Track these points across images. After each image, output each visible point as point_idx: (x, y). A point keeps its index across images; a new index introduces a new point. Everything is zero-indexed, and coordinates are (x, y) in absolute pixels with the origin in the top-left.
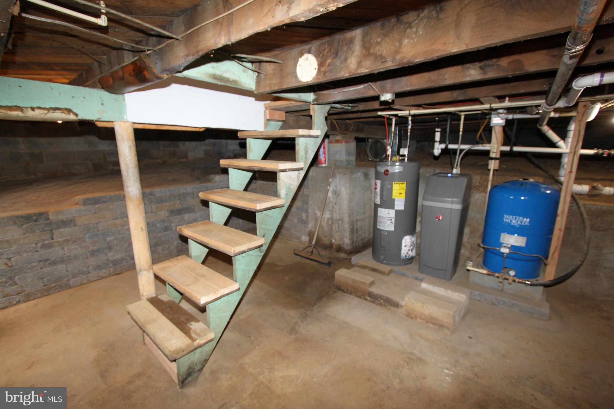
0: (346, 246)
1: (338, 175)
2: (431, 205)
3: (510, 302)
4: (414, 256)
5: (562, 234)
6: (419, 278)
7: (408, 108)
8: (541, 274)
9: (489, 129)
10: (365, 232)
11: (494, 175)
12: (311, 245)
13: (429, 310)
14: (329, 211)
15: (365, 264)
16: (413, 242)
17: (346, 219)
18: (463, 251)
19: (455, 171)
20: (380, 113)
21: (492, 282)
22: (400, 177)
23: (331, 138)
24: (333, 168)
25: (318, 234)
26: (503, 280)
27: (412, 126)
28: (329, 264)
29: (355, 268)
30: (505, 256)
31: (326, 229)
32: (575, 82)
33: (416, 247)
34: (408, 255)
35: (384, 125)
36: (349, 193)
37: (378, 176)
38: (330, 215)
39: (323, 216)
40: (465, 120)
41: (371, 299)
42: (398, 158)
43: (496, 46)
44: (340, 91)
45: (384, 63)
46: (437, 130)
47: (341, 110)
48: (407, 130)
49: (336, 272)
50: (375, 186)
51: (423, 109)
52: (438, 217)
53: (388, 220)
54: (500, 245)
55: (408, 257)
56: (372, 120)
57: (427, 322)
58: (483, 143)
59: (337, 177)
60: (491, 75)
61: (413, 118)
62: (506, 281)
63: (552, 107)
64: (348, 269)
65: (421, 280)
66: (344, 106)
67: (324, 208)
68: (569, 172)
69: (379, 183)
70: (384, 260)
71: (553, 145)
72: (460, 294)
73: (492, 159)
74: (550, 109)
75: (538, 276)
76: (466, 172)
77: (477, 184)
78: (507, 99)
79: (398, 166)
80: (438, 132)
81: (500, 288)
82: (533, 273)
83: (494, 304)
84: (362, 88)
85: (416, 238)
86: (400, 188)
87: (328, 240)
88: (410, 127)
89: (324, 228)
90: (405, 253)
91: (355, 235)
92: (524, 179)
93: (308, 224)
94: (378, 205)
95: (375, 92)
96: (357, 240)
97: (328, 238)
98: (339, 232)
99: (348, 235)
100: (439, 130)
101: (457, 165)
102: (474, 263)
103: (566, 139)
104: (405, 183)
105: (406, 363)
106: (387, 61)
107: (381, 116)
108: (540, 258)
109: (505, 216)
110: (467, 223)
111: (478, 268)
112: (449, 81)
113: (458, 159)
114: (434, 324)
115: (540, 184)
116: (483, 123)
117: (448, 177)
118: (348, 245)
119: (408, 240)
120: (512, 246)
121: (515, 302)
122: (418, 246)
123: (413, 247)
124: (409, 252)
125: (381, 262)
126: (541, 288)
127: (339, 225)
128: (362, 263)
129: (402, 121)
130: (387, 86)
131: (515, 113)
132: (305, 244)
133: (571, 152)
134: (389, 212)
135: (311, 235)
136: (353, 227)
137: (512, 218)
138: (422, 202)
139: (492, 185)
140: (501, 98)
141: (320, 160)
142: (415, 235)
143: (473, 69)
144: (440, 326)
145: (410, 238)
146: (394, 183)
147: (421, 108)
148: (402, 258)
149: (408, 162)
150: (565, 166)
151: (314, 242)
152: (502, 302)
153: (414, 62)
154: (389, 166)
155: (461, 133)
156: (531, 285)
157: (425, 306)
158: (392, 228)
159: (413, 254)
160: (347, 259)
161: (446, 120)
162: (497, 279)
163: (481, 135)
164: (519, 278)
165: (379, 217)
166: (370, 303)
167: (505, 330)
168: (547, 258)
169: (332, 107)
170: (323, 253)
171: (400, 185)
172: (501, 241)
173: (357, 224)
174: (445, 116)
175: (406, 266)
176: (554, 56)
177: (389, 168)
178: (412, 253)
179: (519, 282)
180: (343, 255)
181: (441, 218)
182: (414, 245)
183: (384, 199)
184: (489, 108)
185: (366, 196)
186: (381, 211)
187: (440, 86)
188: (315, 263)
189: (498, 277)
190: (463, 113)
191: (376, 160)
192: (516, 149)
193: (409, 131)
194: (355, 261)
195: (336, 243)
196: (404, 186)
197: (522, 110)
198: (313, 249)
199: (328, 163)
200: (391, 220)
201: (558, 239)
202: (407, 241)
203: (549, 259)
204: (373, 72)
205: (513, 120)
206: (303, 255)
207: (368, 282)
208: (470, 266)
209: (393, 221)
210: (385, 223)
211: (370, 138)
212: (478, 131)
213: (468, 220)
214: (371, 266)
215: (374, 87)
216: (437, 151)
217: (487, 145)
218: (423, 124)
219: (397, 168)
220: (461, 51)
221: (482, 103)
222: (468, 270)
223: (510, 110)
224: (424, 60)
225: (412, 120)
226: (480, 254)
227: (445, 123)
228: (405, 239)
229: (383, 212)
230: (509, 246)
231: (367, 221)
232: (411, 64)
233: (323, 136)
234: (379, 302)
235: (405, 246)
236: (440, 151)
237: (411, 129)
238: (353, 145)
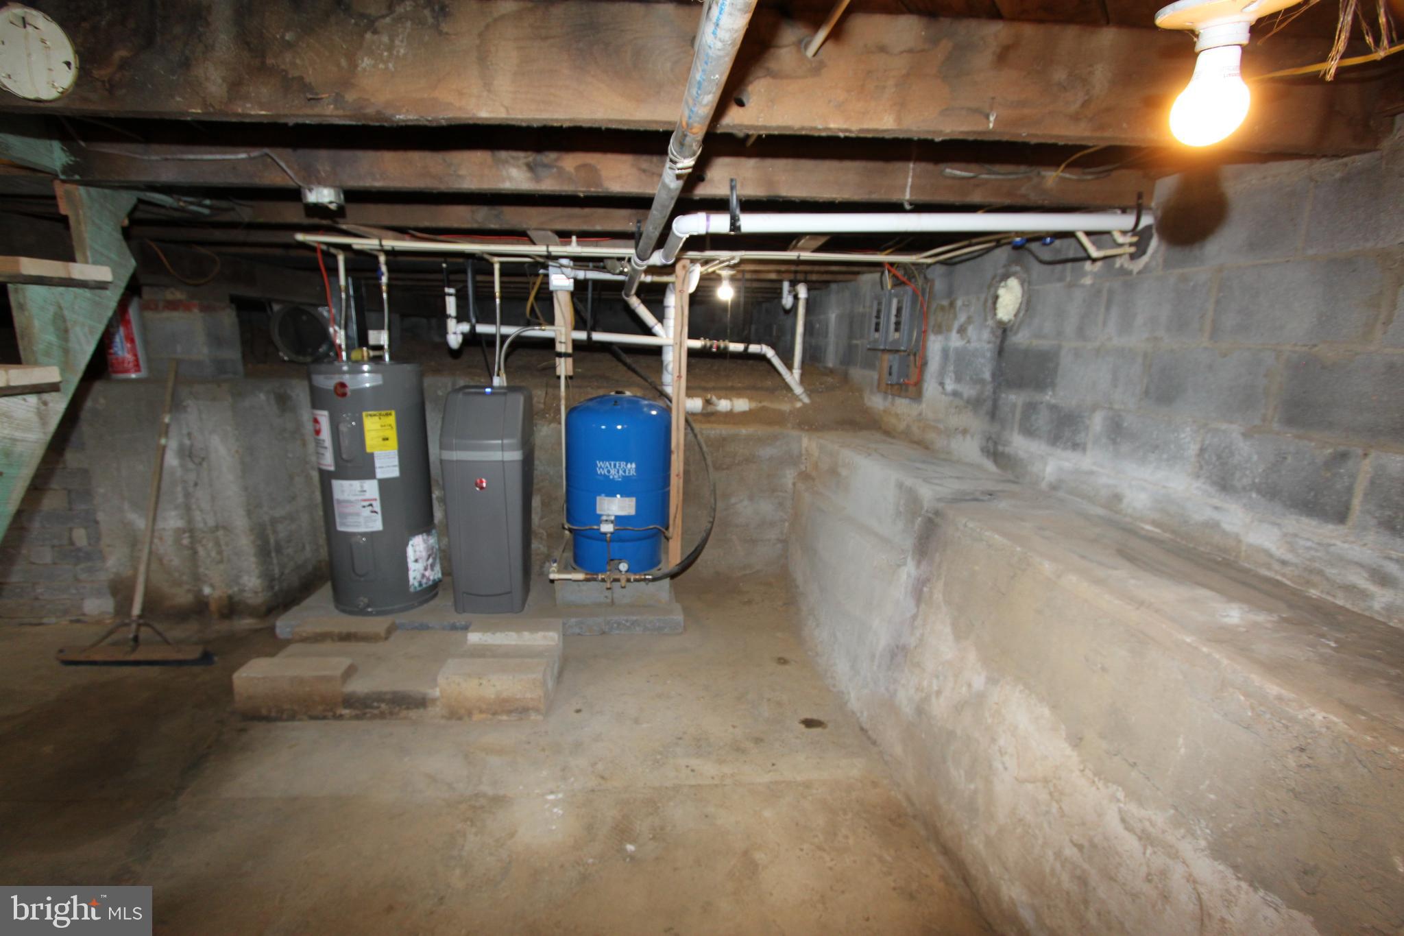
0: (250, 595)
1: (190, 402)
2: (459, 458)
3: (627, 621)
4: (438, 578)
5: (681, 481)
6: (458, 624)
7: (375, 231)
8: (663, 557)
9: (546, 297)
10: (304, 547)
11: (567, 386)
12: (127, 621)
13: (494, 686)
14: (176, 508)
15: (319, 630)
16: (432, 548)
17: (240, 521)
18: (535, 545)
19: (497, 381)
20: (300, 237)
21: (594, 593)
22: (377, 400)
23: (147, 293)
24: (170, 384)
25: (147, 580)
26: (614, 583)
27: (389, 279)
28: (206, 658)
29: (292, 648)
30: (608, 539)
31: (176, 562)
32: (676, 223)
33: (440, 558)
34: (424, 581)
35: (318, 269)
36: (237, 452)
37: (318, 399)
38: (182, 518)
39: (156, 528)
40: (502, 274)
41: (354, 712)
42: (365, 354)
43: (561, 127)
44: (169, 157)
45: (313, 102)
46: (447, 290)
47: (177, 214)
48: (379, 286)
49: (236, 676)
50: (315, 427)
51: (410, 240)
52: (478, 481)
53: (364, 507)
54: (598, 520)
55: (426, 583)
56: (278, 252)
57: (495, 714)
58: (540, 324)
59: (189, 410)
60: (548, 185)
61: (391, 258)
62: (616, 585)
63: (645, 263)
64: (272, 655)
65: (466, 628)
66: (185, 202)
67: (157, 503)
68: (678, 377)
69: (324, 417)
70: (368, 606)
71: (648, 331)
72: (547, 634)
73: (560, 355)
74: (642, 266)
75: (659, 562)
76: (517, 383)
77: (542, 406)
78: (574, 238)
79: (369, 372)
80: (450, 295)
81: (609, 601)
82: (653, 560)
83: (604, 633)
84: (243, 159)
85: (436, 538)
86: (382, 426)
87: (189, 591)
88: (384, 280)
89: (165, 562)
90: (419, 577)
91: (275, 561)
92: (618, 392)
93: (103, 558)
94: (329, 472)
95: (288, 178)
96: (282, 574)
97: (186, 587)
98: (221, 561)
99: (254, 566)
100: (452, 291)
101: (499, 369)
102: (558, 564)
103: (665, 321)
104: (393, 413)
105: (469, 823)
106: (321, 99)
107: (304, 246)
108: (660, 530)
109: (599, 464)
110: (535, 487)
111: (569, 573)
112: (470, 184)
113: (500, 355)
114: (509, 712)
115: (640, 399)
116: (534, 283)
117: (485, 393)
118: (256, 593)
119: (419, 545)
120: (617, 517)
121: (634, 618)
122: (443, 556)
123: (435, 559)
124: (427, 573)
125: (362, 612)
126: (667, 581)
127: (217, 543)
128: (310, 628)
129: (362, 264)
130: (320, 168)
131: (586, 268)
132: (99, 622)
133: (676, 344)
134: (362, 487)
135: (121, 590)
136: (266, 542)
137: (609, 466)
138: (440, 455)
139: (566, 408)
140: (564, 236)
141: (117, 359)
142: (434, 531)
143: (514, 166)
144: (521, 713)
145: (424, 540)
146: (364, 414)
147: (406, 236)
148: (412, 590)
149: (393, 362)
150: (670, 367)
151: (136, 610)
152: (615, 625)
153: (394, 119)
154: (344, 373)
155: (498, 301)
156: (654, 580)
157: (484, 682)
158: (377, 525)
159: (435, 574)
160: (261, 629)
161: (465, 272)
162: (602, 584)
163: (532, 309)
164: (635, 574)
165: (339, 502)
166: (355, 723)
167: (629, 673)
168: (667, 528)
169: (140, 201)
170: (177, 632)
171: (380, 419)
172: (598, 512)
173: (275, 532)
174: (461, 260)
175: (425, 606)
176: (644, 171)
177: (346, 379)
178: (433, 573)
179: (636, 580)
180: (247, 623)
181: (484, 485)
182: (436, 555)
183: (344, 456)
184: (545, 253)
185: (290, 455)
186: (342, 486)
187: (451, 191)
188: (154, 672)
189: (603, 580)
190: (496, 259)
191: (301, 359)
192: (598, 336)
193: (384, 288)
194: (288, 630)
195: (217, 594)
196: (391, 420)
197: (598, 262)
198: (138, 629)
199: (150, 369)
200: (371, 505)
201: (678, 492)
202: (418, 548)
203: (671, 529)
204: (282, 121)
205: (586, 281)
206: (98, 657)
207: (339, 672)
208: (554, 572)
209: (377, 506)
210: (358, 514)
211: (278, 301)
212: (527, 299)
213: (535, 481)
214: (336, 630)
215: (283, 164)
216: (454, 340)
217: (548, 328)
218: (411, 276)
219: (367, 378)
220: (496, 119)
221: (533, 243)
222: (552, 581)
223: (579, 261)
224: (417, 120)
225: (387, 263)
226: (566, 544)
227: (460, 277)
228: (413, 546)
229: (344, 490)
230: (613, 518)
231: (305, 518)
232: (386, 121)
233: (123, 284)
234: (376, 712)
235: (416, 561)
236: (460, 339)
237: (389, 286)
238: (228, 319)
